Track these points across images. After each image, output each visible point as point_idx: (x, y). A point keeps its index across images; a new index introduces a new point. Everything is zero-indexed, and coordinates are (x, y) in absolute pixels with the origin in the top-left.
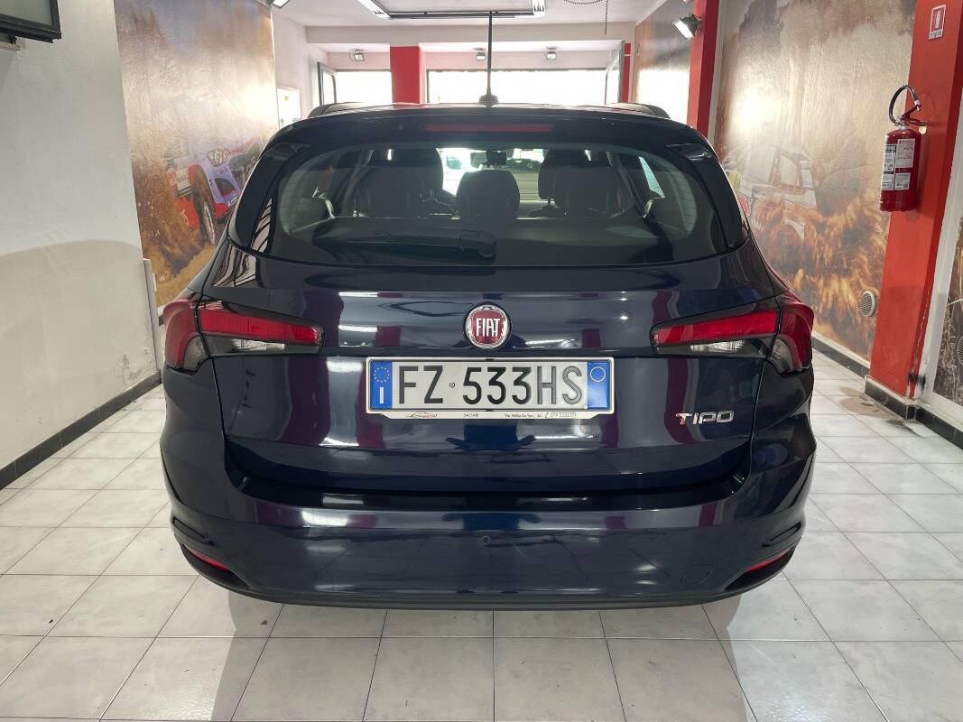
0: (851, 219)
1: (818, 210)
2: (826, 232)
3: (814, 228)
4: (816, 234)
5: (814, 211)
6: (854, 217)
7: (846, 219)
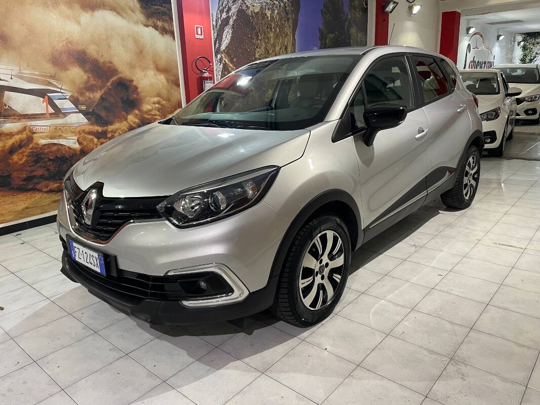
0: (134, 123)
1: (92, 124)
2: (109, 135)
3: (92, 137)
4: (96, 140)
5: (87, 126)
6: (137, 121)
7: (129, 123)
